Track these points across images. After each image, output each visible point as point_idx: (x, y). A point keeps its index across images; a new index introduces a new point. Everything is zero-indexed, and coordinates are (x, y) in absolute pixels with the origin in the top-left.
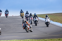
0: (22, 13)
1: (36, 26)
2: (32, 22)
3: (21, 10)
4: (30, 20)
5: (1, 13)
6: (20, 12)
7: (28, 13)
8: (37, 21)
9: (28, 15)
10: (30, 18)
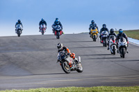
0: (93, 29)
1: (122, 59)
2: (114, 50)
3: (93, 22)
4: (110, 44)
5: (45, 26)
6: (89, 27)
7: (107, 30)
8: (125, 46)
9: (107, 32)
10: (111, 40)
